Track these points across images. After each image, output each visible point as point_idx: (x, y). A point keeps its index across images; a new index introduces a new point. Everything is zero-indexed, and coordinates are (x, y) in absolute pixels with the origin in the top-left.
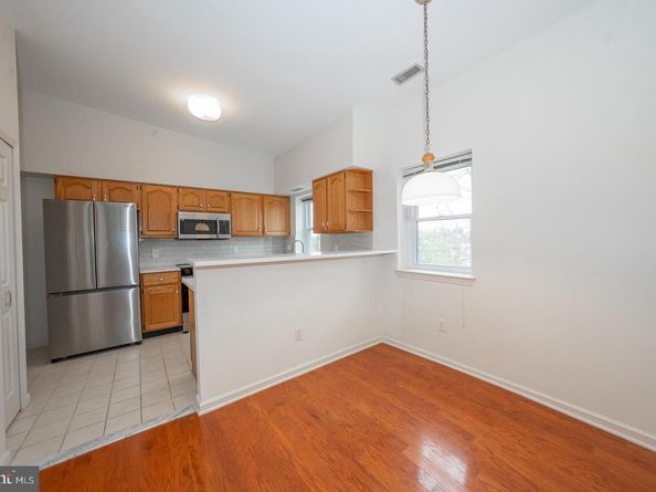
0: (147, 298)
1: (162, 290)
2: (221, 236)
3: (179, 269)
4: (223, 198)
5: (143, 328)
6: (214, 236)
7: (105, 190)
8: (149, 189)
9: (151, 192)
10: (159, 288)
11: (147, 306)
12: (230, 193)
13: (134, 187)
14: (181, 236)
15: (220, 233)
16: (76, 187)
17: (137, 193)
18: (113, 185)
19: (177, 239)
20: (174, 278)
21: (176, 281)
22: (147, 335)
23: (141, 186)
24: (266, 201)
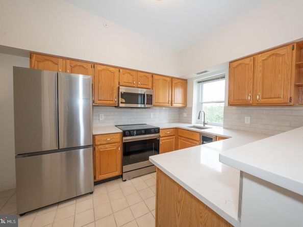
0: (97, 155)
1: (109, 148)
2: (147, 106)
3: (121, 131)
4: (148, 78)
5: (95, 178)
6: (143, 106)
7: (68, 67)
8: (100, 68)
9: (101, 70)
10: (107, 146)
11: (97, 161)
12: (153, 75)
13: (90, 65)
14: (121, 105)
15: (147, 104)
16: (46, 62)
17: (91, 70)
18: (74, 63)
19: (118, 107)
20: (118, 138)
21: (119, 140)
22: (97, 183)
23: (94, 65)
24: (174, 82)
